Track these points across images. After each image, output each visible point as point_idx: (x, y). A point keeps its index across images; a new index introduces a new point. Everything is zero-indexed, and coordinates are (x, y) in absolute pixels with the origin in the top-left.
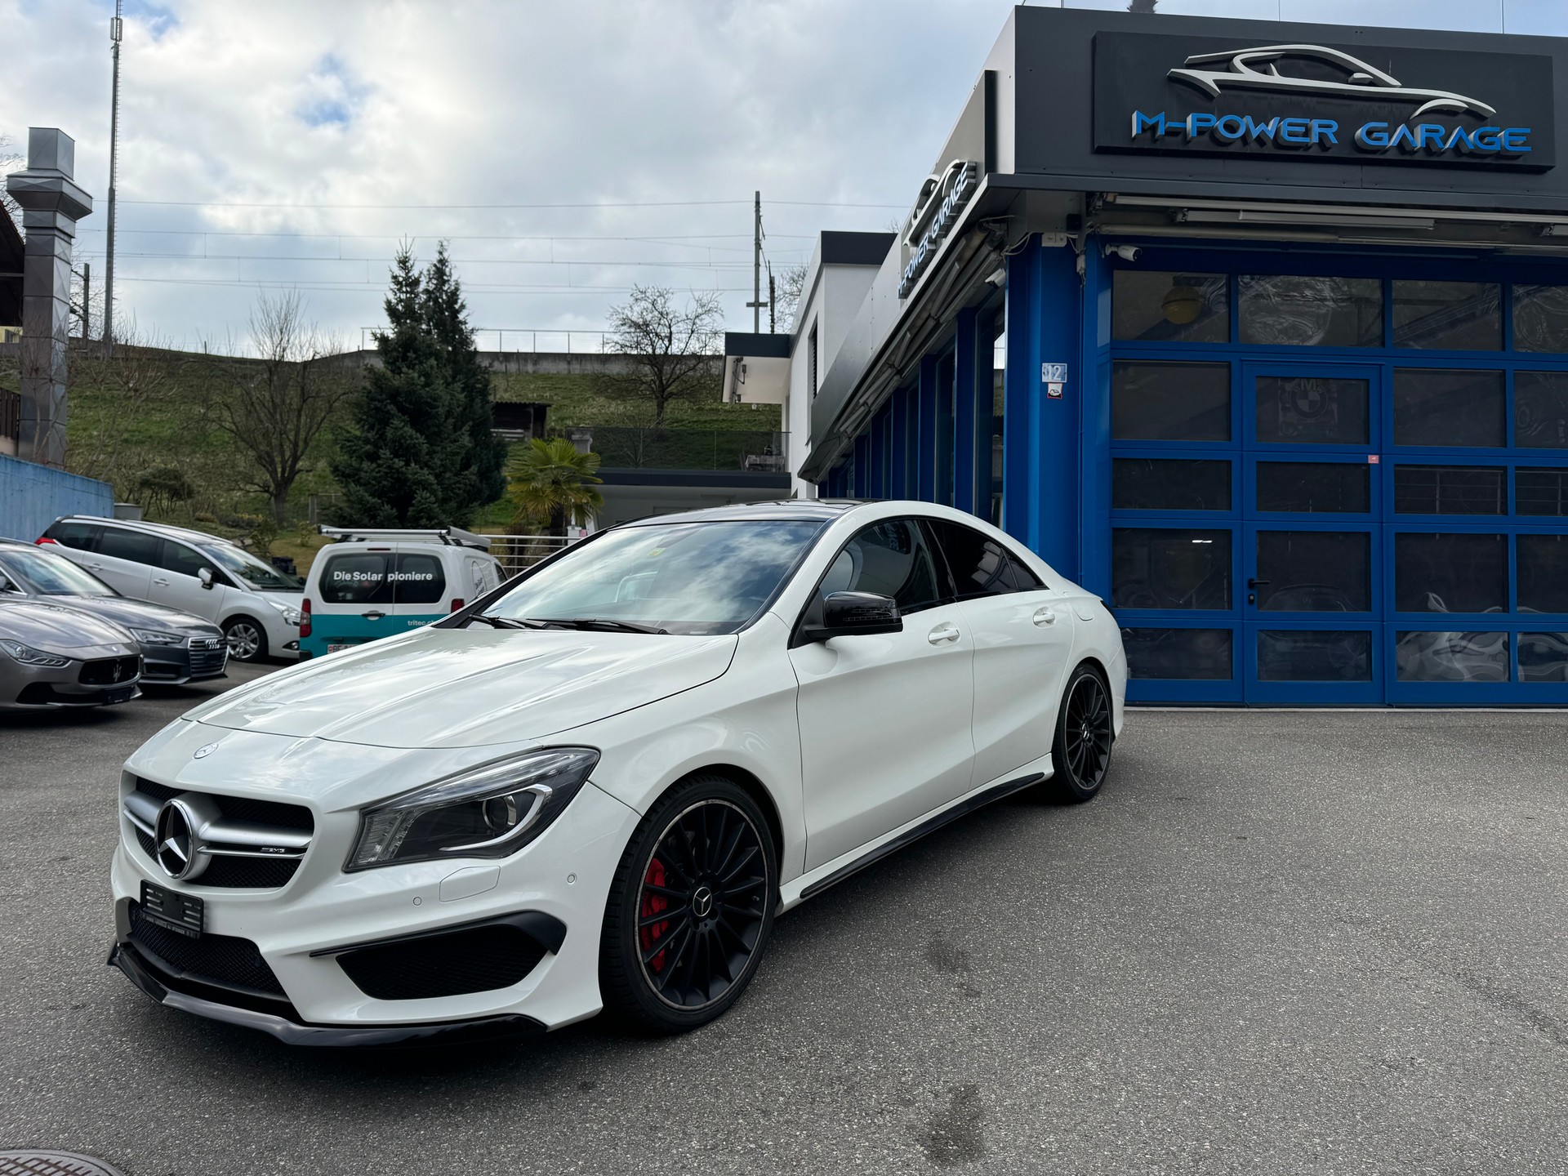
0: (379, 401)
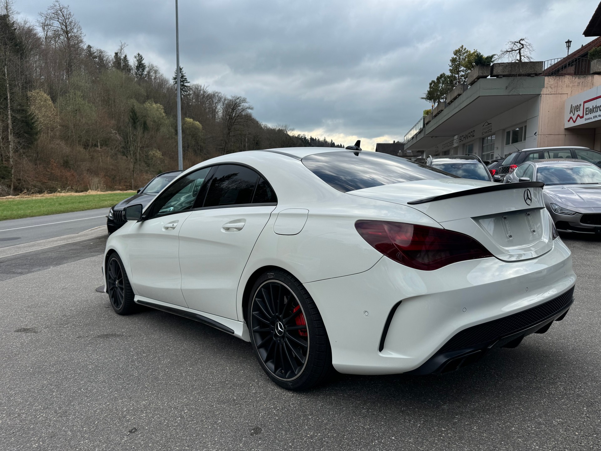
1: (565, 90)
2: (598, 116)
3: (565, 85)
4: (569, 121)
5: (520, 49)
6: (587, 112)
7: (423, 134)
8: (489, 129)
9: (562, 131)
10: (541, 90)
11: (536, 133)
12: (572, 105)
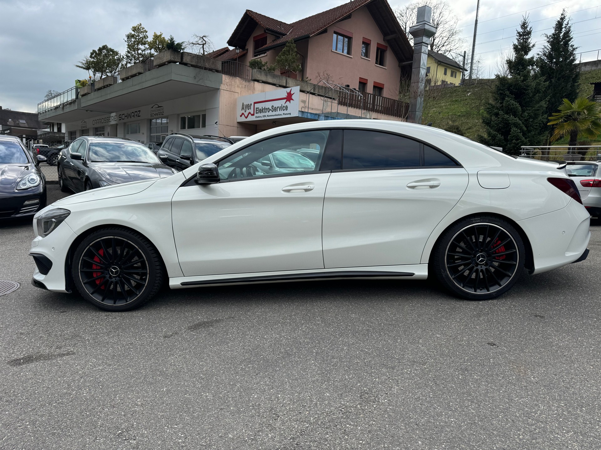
0: (502, 90)
1: (238, 90)
2: (267, 116)
3: (237, 85)
4: (241, 116)
5: (203, 45)
6: (258, 112)
7: (77, 106)
8: (160, 112)
9: (236, 125)
10: (220, 86)
11: (217, 122)
12: (243, 103)
